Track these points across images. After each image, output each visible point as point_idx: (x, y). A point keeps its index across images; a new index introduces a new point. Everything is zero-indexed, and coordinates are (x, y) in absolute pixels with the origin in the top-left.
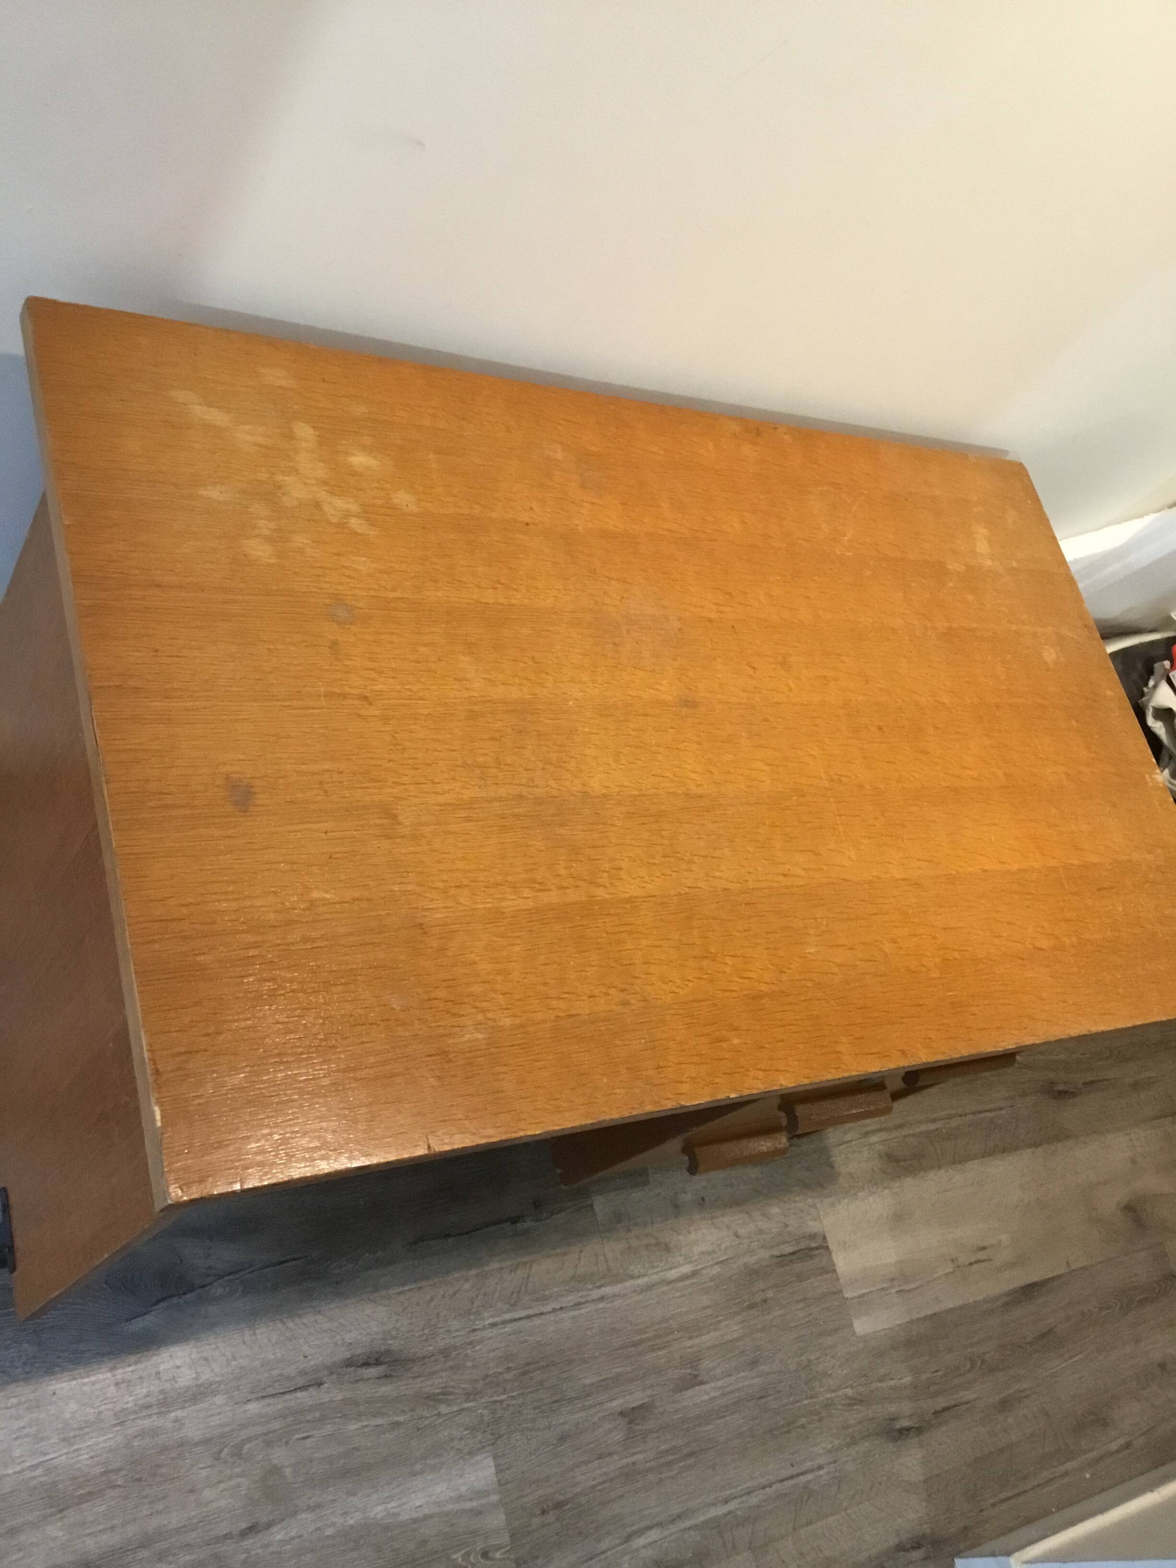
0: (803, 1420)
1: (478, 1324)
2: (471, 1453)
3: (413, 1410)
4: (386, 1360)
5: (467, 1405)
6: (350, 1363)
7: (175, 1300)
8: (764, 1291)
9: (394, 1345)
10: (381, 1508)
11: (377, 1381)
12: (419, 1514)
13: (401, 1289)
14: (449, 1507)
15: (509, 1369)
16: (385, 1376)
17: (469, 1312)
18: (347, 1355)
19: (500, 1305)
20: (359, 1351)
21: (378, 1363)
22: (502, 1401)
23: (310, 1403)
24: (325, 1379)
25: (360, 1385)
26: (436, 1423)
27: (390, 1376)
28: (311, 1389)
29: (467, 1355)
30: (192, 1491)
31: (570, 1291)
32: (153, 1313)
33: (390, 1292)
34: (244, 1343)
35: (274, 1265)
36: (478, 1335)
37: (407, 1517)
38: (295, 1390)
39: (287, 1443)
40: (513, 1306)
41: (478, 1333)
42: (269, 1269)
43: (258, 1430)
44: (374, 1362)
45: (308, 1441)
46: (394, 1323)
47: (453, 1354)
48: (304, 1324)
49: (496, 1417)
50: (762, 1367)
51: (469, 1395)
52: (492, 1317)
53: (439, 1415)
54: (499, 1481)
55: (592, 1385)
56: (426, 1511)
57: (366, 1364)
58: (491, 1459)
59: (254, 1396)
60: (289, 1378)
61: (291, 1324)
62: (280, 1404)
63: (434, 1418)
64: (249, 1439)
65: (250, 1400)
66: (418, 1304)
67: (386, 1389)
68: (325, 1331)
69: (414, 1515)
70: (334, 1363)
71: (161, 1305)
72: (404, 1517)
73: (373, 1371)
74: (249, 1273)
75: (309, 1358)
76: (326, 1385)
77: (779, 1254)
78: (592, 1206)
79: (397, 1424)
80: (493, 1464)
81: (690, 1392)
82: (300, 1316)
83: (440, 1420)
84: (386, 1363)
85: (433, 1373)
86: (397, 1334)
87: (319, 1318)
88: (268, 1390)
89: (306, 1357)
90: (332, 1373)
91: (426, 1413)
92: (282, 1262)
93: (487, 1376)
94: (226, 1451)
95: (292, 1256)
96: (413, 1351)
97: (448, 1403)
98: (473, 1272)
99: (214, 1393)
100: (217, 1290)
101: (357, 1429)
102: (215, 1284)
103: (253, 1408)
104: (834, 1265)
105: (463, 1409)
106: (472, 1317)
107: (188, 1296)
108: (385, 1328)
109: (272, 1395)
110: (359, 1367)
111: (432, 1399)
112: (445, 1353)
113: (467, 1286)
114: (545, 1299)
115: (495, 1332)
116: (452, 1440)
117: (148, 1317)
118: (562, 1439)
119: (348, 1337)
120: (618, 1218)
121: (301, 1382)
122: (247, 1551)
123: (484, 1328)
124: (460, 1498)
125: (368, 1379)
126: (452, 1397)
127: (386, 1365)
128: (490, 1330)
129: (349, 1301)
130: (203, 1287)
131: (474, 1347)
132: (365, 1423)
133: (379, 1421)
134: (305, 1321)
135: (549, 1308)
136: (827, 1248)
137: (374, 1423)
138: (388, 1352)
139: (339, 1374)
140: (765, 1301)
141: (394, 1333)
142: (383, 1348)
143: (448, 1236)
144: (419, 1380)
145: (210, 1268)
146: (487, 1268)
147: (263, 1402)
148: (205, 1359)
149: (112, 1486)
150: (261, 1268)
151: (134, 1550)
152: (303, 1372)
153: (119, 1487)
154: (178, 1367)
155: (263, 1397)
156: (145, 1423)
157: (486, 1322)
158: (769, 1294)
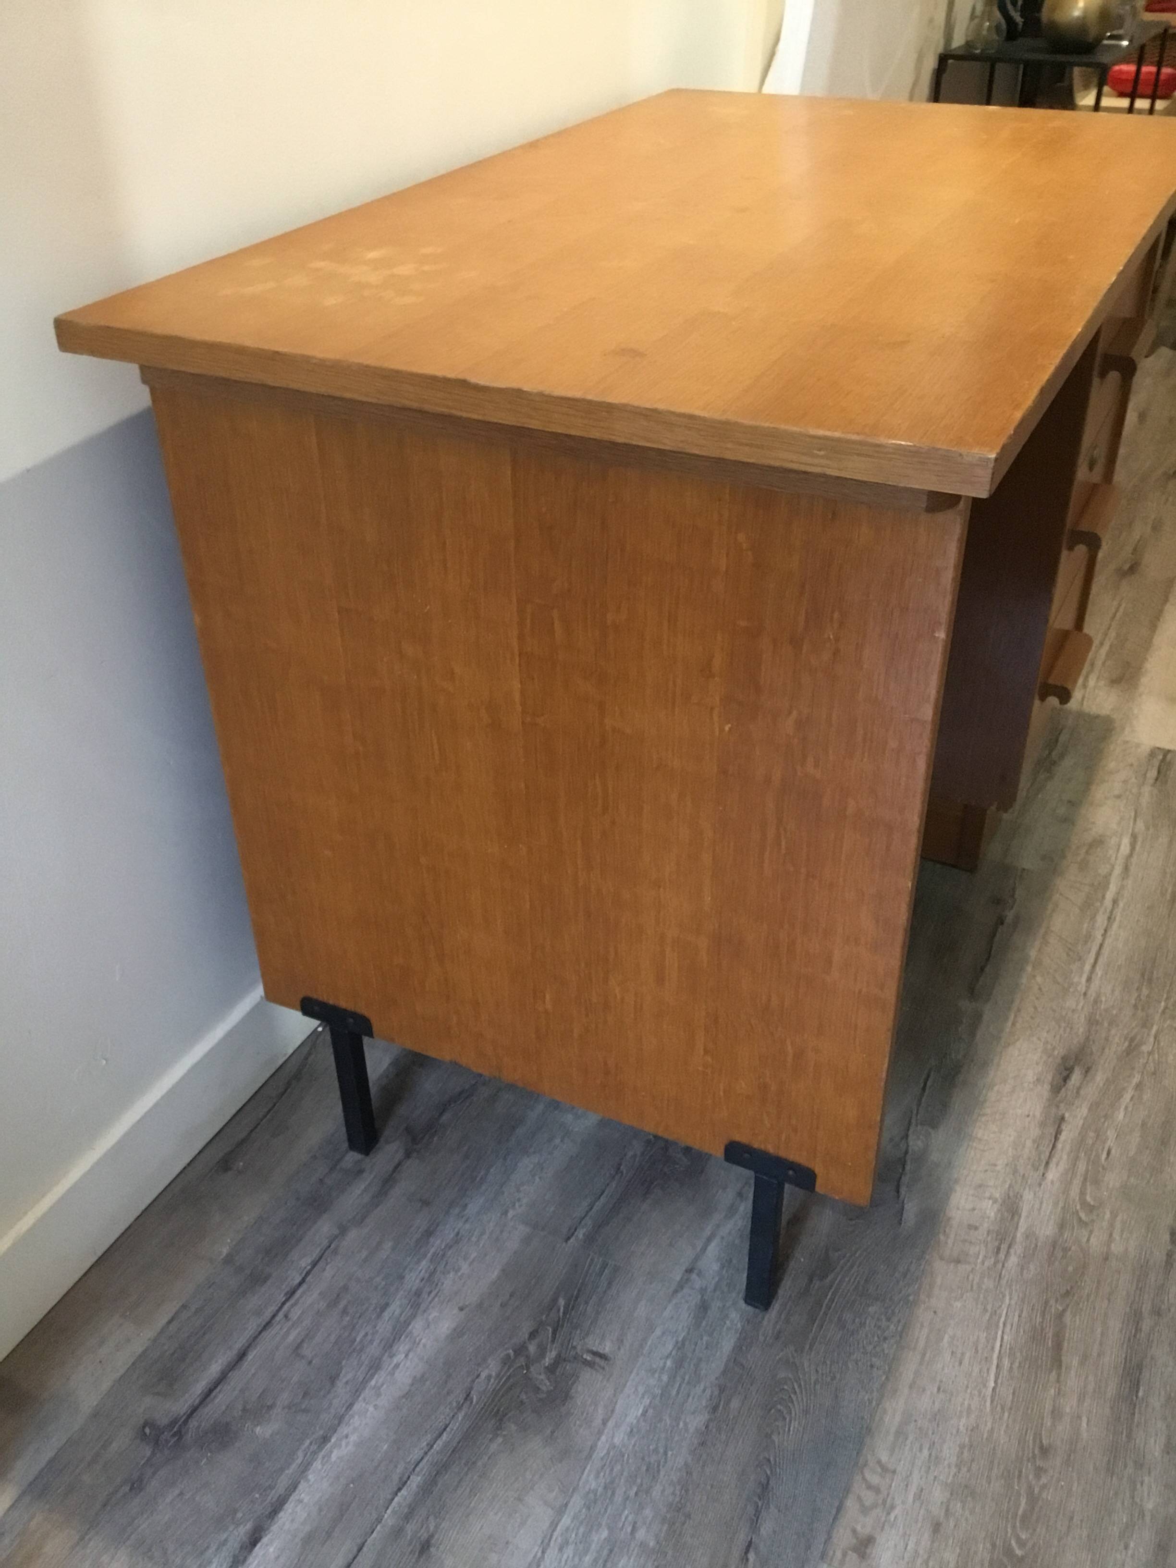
1: (1081, 989)
3: (1133, 1069)
4: (1072, 1063)
5: (1153, 1032)
6: (1056, 1089)
7: (905, 1179)
9: (1060, 1052)
11: (1088, 1079)
13: (1010, 1022)
15: (1139, 990)
16: (1087, 1071)
17: (1065, 989)
18: (1047, 1087)
19: (1073, 967)
20: (1049, 1077)
21: (1070, 1070)
22: (1166, 1008)
23: (1077, 1134)
24: (1060, 1113)
25: (1082, 1092)
26: (1157, 1059)
27: (1089, 1068)
28: (1063, 1127)
29: (1106, 1010)
30: (1106, 1259)
31: (1093, 918)
32: (905, 1202)
33: (1007, 1030)
34: (984, 1151)
35: (922, 1095)
36: (1092, 994)
38: (1056, 1138)
39: (1104, 1168)
40: (1080, 959)
41: (1089, 993)
42: (923, 1100)
43: (1077, 1183)
44: (1067, 1072)
45: (1113, 1151)
46: (1039, 1042)
47: (1098, 1018)
48: (995, 1102)
51: (1145, 1026)
52: (1080, 977)
53: (1150, 1053)
57: (1066, 1079)
59: (1042, 1168)
60: (1042, 1137)
61: (988, 1111)
62: (1063, 1155)
63: (1151, 1058)
64: (1082, 1193)
65: (1043, 1175)
66: (1033, 1018)
67: (1100, 1076)
68: (1013, 1091)
70: (1049, 1100)
71: (902, 1191)
73: (1076, 1077)
74: (917, 1115)
75: (1031, 1114)
76: (1067, 1115)
77: (1153, 780)
78: (1023, 869)
79: (1139, 1086)
82: (985, 1101)
83: (1156, 1056)
84: (1074, 1065)
85: (1107, 1039)
86: (1052, 1045)
87: (997, 1088)
88: (1042, 1157)
89: (1028, 1116)
90: (1058, 1106)
91: (1142, 1061)
92: (924, 1088)
93: (1135, 1006)
94: (1083, 1216)
96: (1075, 1042)
97: (1141, 1043)
98: (1029, 969)
99: (1019, 1196)
100: (917, 1144)
101: (1125, 1114)
102: (911, 1143)
103: (1053, 1174)
105: (1156, 1036)
106: (1071, 990)
107: (907, 1168)
108: (1040, 1050)
109: (1050, 1157)
110: (1065, 1084)
111: (1131, 1051)
112: (1093, 1022)
113: (1039, 979)
114: (1089, 937)
115: (1096, 982)
117: (908, 1207)
119: (1031, 1078)
120: (1048, 858)
121: (1052, 1130)
123: (1088, 987)
125: (1081, 1084)
126: (1138, 1037)
127: (1076, 1066)
128: (1093, 984)
129: (995, 1061)
130: (906, 1154)
131: (1101, 1001)
132: (1123, 1106)
133: (1127, 1096)
134: (992, 1099)
135: (1099, 938)
136: (1169, 751)
137: (1128, 1100)
138: (1065, 1059)
139: (1061, 1102)
141: (1049, 1046)
142: (1058, 1060)
143: (982, 969)
144: (1107, 1050)
145: (892, 1139)
146: (1032, 959)
147: (1052, 1165)
148: (980, 1186)
149: (1060, 1316)
150: (919, 1105)
151: (1138, 1330)
152: (1043, 1124)
153: (1064, 1311)
154: (974, 1209)
155: (1047, 1163)
156: (1013, 1260)
157: (1083, 983)
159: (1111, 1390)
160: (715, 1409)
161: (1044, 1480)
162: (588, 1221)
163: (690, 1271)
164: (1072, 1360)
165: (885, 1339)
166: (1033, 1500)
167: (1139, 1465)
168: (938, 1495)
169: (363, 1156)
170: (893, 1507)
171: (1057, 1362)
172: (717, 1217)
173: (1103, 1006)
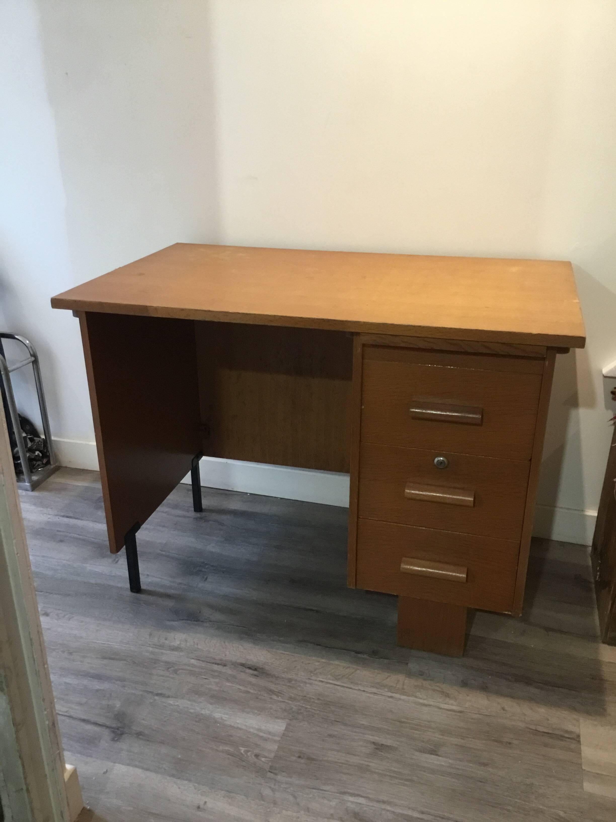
0: (510, 808)
1: (314, 678)
2: (277, 718)
3: (259, 691)
4: (260, 671)
5: (287, 701)
6: (243, 665)
7: (189, 622)
8: (512, 739)
9: (267, 668)
12: (236, 726)
13: (283, 652)
14: (252, 730)
15: (318, 699)
16: (255, 675)
17: (311, 672)
18: (244, 662)
19: (329, 676)
20: (250, 663)
21: (255, 670)
22: (306, 708)
25: (243, 674)
26: (267, 700)
27: (258, 676)
28: (220, 666)
32: (178, 622)
33: (278, 651)
34: (205, 642)
36: (311, 681)
37: (229, 723)
38: (213, 663)
39: (197, 677)
40: (337, 680)
43: (189, 668)
45: (207, 680)
47: (293, 682)
48: (232, 646)
49: (299, 711)
50: (490, 769)
51: (290, 698)
52: (323, 678)
54: (284, 734)
55: (363, 724)
56: (239, 726)
57: (250, 668)
58: (286, 724)
60: (214, 659)
61: (227, 644)
62: (203, 665)
63: (269, 698)
65: (193, 659)
66: (288, 660)
67: (253, 680)
68: (240, 651)
69: (232, 724)
71: (184, 621)
72: (228, 723)
73: (251, 672)
76: (227, 667)
78: (407, 663)
79: (248, 692)
80: (285, 726)
81: (427, 756)
83: (269, 700)
85: (278, 684)
87: (240, 646)
88: (202, 659)
90: (232, 665)
91: (266, 695)
93: (305, 696)
94: (172, 668)
95: (244, 626)
96: (274, 673)
97: (278, 696)
99: (181, 651)
100: (207, 624)
101: (230, 686)
102: (207, 623)
103: (193, 661)
104: (581, 751)
105: (284, 702)
106: (312, 674)
107: (195, 622)
108: (267, 661)
109: (202, 661)
110: (246, 667)
111: (271, 692)
112: (290, 680)
114: (357, 684)
115: (320, 684)
116: (271, 709)
117: (176, 623)
118: (330, 736)
119: (248, 657)
120: (421, 674)
121: (218, 662)
122: (155, 700)
123: (316, 680)
124: (260, 730)
125: (247, 673)
126: (282, 695)
127: (258, 672)
128: (318, 682)
129: (257, 647)
130: (202, 622)
131: (306, 685)
132: (234, 685)
134: (234, 645)
135: (357, 688)
136: (579, 742)
137: (238, 687)
139: (235, 666)
140: (510, 743)
141: (270, 664)
142: (261, 667)
143: (320, 645)
144: (270, 683)
145: (210, 618)
146: (332, 662)
147: (198, 661)
148: (186, 641)
149: (125, 660)
150: (229, 625)
151: (117, 680)
152: (221, 660)
153: (127, 661)
154: (175, 639)
155: (199, 660)
156: (151, 649)
157: (318, 679)
158: (515, 742)
159: (92, 671)
160: (96, 584)
161: (60, 652)
162: (167, 554)
163: (148, 575)
164: (105, 662)
165: (118, 618)
166: (54, 650)
167: (61, 675)
168: (60, 629)
169: (194, 511)
170: (57, 620)
171: (104, 658)
172: (171, 579)
173: (302, 685)
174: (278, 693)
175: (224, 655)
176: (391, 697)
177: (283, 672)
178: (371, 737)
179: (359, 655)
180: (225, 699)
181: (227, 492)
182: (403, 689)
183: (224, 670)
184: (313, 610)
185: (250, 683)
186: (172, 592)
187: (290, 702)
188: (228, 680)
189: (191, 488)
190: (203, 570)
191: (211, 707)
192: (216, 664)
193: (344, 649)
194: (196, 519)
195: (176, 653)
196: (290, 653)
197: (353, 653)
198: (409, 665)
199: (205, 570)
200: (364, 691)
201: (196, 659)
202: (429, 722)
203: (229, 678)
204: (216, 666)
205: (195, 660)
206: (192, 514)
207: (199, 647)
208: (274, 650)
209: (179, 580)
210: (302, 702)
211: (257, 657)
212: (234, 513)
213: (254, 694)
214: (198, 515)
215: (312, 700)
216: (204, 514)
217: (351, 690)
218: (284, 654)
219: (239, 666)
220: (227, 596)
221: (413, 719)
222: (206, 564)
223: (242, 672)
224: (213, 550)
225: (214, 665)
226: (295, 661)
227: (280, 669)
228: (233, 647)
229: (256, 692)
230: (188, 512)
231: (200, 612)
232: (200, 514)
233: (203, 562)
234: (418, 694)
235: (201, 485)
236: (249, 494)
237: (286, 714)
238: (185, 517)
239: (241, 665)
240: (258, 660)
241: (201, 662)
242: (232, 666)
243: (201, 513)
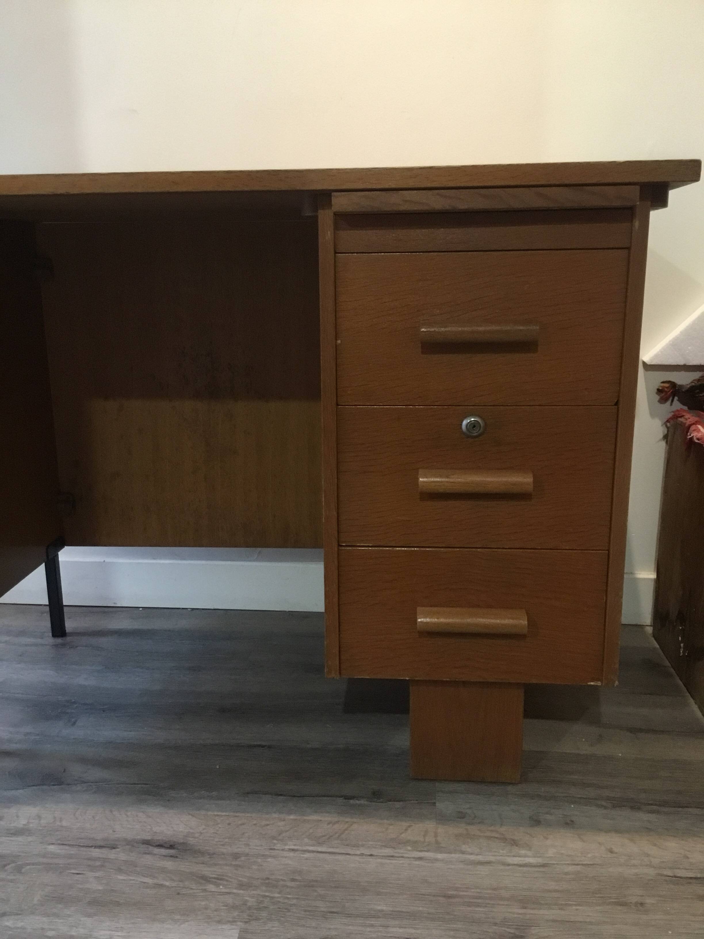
1: (278, 846)
2: (219, 922)
3: (181, 881)
4: (179, 848)
5: (235, 891)
6: (147, 842)
7: (44, 787)
8: (642, 896)
9: (191, 841)
10: (108, 933)
13: (219, 813)
15: (293, 880)
16: (171, 856)
17: (274, 838)
18: (148, 838)
19: (306, 840)
20: (160, 838)
21: (171, 847)
22: (273, 898)
24: (119, 846)
25: (148, 856)
26: (198, 894)
27: (177, 857)
32: (25, 790)
33: (210, 813)
34: (74, 815)
35: (127, 784)
36: (273, 853)
38: (92, 846)
39: (60, 873)
40: (320, 844)
42: (122, 785)
43: (45, 860)
44: (169, 846)
47: (243, 858)
49: (261, 905)
51: (241, 886)
52: (295, 845)
53: (205, 890)
57: (160, 846)
58: (238, 931)
59: (59, 842)
60: (93, 839)
61: (115, 813)
62: (73, 851)
63: (200, 891)
64: (34, 864)
65: (53, 844)
66: (229, 824)
67: (169, 864)
68: (140, 822)
71: (34, 787)
73: (163, 851)
74: (106, 784)
75: (116, 832)
76: (118, 850)
77: (671, 875)
78: (435, 803)
79: (161, 886)
80: (237, 935)
83: (202, 894)
84: (178, 849)
85: (216, 865)
86: (199, 836)
87: (140, 814)
89: (114, 832)
90: (128, 845)
91: (194, 886)
92: (135, 784)
93: (268, 879)
94: (13, 865)
95: (145, 782)
96: (206, 848)
97: (218, 885)
100: (79, 788)
101: (124, 880)
102: (78, 785)
103: (52, 848)
105: (229, 893)
106: (275, 841)
107: (55, 787)
108: (191, 831)
109: (71, 846)
110: (152, 846)
111: (206, 879)
112: (236, 856)
114: (357, 846)
115: (292, 854)
116: (206, 909)
117: (21, 791)
119: (156, 829)
120: (461, 816)
121: (101, 843)
123: (283, 850)
126: (225, 883)
127: (177, 850)
128: (287, 852)
129: (171, 811)
130: (68, 784)
134: (129, 814)
135: (358, 852)
137: (141, 880)
140: (642, 904)
141: (197, 835)
142: (181, 841)
143: (281, 795)
144: (201, 865)
145: (82, 777)
146: (305, 818)
147: (62, 847)
148: (39, 817)
150: (118, 784)
152: (105, 839)
154: (18, 817)
155: (64, 844)
157: (287, 847)
158: (649, 901)
169: (51, 636)
172: (11, 729)
173: (259, 860)
174: (219, 880)
175: (111, 831)
176: (420, 859)
177: (223, 845)
178: (401, 930)
179: (352, 801)
180: (118, 904)
181: (106, 609)
182: (437, 842)
183: (112, 855)
184: (263, 746)
185: (163, 870)
186: (13, 747)
187: (241, 892)
188: (120, 870)
189: (48, 608)
190: (69, 711)
191: (88, 921)
192: (96, 847)
193: (324, 796)
194: (56, 646)
195: (20, 839)
196: (232, 814)
197: (340, 800)
198: (437, 804)
199: (73, 711)
200: (371, 855)
201: (59, 844)
202: (495, 889)
203: (122, 868)
204: (97, 850)
205: (57, 846)
206: (49, 639)
207: (64, 823)
208: (203, 812)
209: (28, 729)
210: (264, 888)
211: (172, 827)
212: (119, 633)
213: (172, 887)
214: (59, 640)
215: (281, 883)
216: (68, 639)
217: (348, 856)
218: (222, 816)
219: (142, 846)
220: (111, 742)
221: (467, 888)
222: (75, 703)
223: (146, 853)
224: (86, 683)
225: (92, 849)
226: (243, 824)
227: (216, 840)
228: (127, 816)
229: (174, 884)
230: (42, 638)
231: (64, 772)
232: (62, 639)
233: (68, 701)
234: (464, 847)
235: (64, 604)
236: (141, 609)
237: (236, 914)
238: (36, 645)
239: (143, 843)
240: (174, 831)
241: (67, 847)
242: (128, 847)
243: (64, 638)
